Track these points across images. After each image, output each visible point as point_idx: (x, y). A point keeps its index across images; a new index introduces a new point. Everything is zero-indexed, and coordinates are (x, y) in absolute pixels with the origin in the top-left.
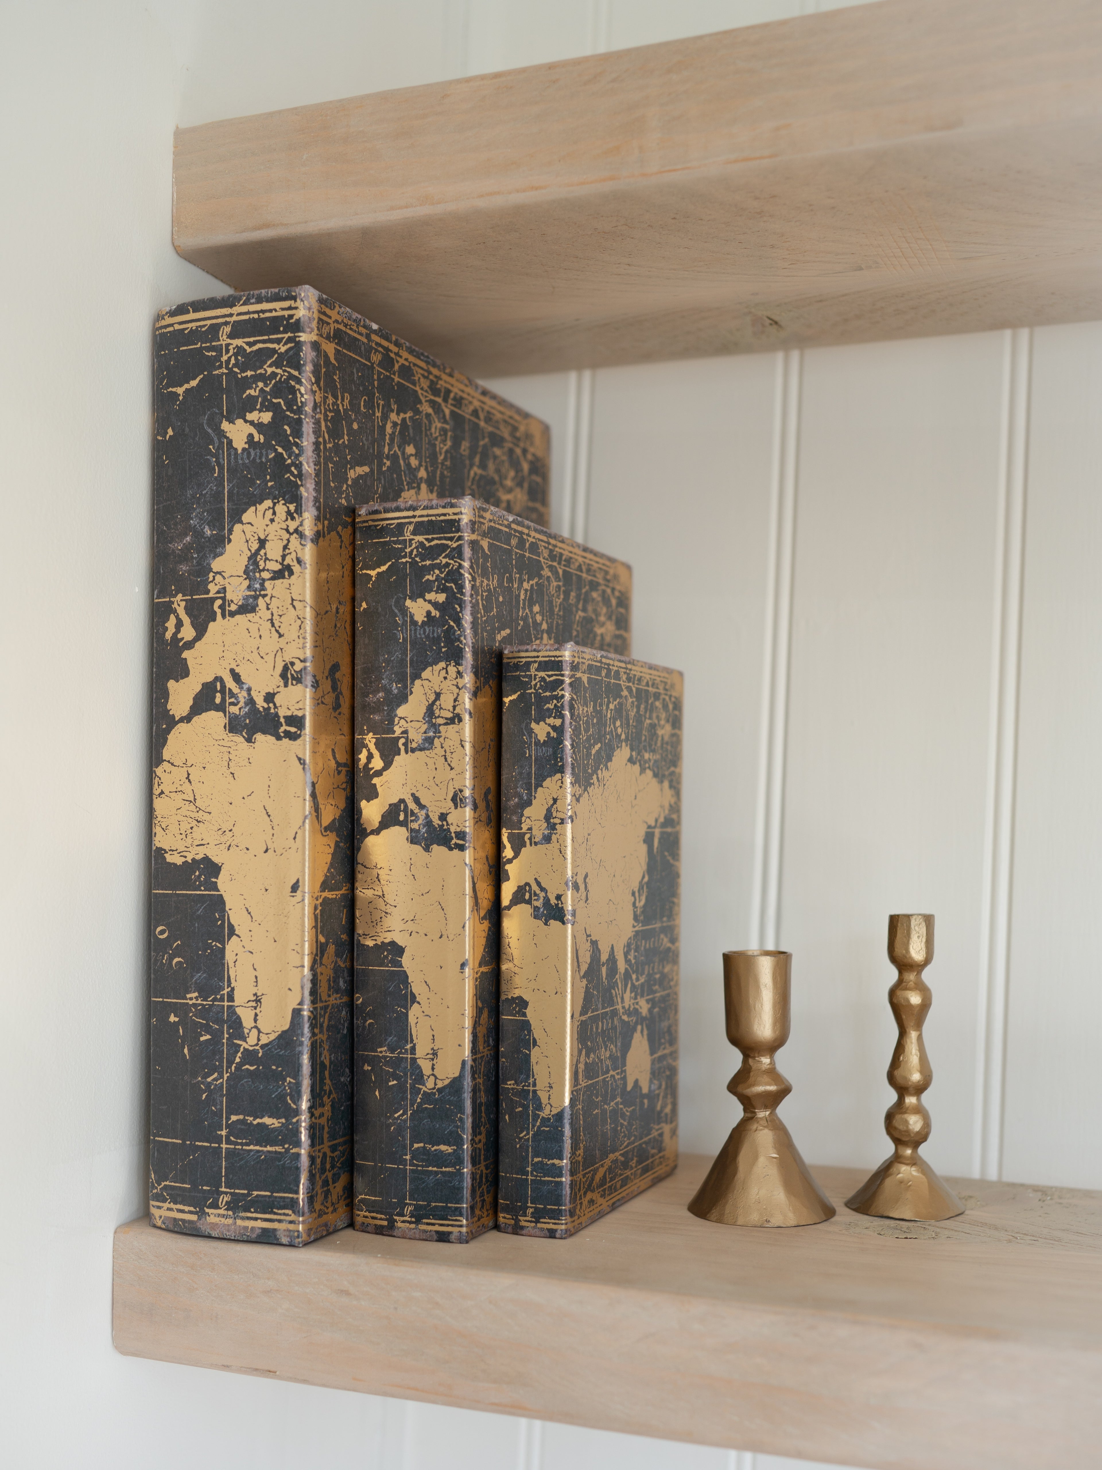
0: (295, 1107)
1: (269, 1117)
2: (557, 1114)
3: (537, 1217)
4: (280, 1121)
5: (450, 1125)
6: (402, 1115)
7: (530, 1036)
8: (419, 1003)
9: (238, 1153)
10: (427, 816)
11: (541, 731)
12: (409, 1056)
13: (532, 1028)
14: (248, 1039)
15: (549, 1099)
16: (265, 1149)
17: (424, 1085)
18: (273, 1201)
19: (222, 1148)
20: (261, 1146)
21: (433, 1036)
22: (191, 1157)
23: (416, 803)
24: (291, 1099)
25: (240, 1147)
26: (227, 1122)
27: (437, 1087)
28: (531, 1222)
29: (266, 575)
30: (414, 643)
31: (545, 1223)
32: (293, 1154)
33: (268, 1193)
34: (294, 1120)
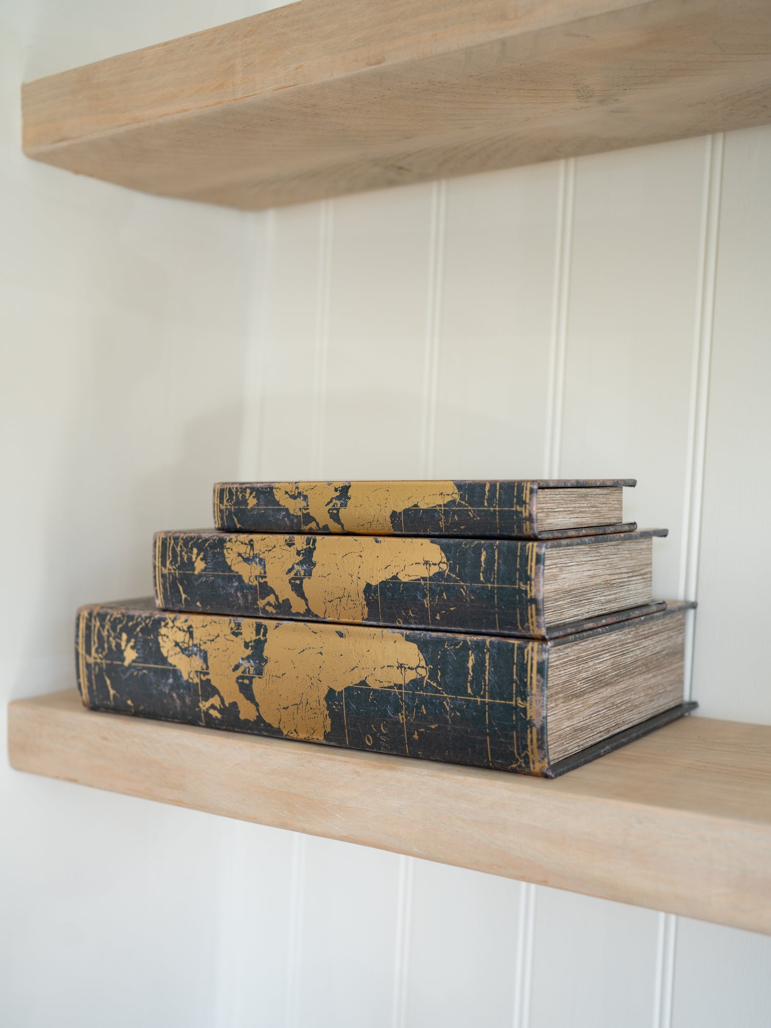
0: (462, 642)
1: (468, 663)
2: (458, 489)
3: (522, 503)
4: (470, 655)
5: (469, 553)
6: (464, 589)
7: (412, 509)
8: (397, 574)
9: (491, 689)
10: (297, 564)
11: (252, 502)
12: (428, 582)
13: (408, 508)
14: (423, 676)
15: (449, 495)
16: (488, 668)
17: (445, 571)
18: (519, 663)
19: (488, 702)
20: (486, 670)
21: (416, 564)
22: (496, 728)
23: (291, 572)
24: (457, 646)
25: (487, 687)
26: (472, 697)
27: (446, 562)
28: (525, 508)
29: (191, 644)
30: (215, 570)
31: (526, 497)
32: (490, 646)
33: (515, 666)
34: (470, 643)
